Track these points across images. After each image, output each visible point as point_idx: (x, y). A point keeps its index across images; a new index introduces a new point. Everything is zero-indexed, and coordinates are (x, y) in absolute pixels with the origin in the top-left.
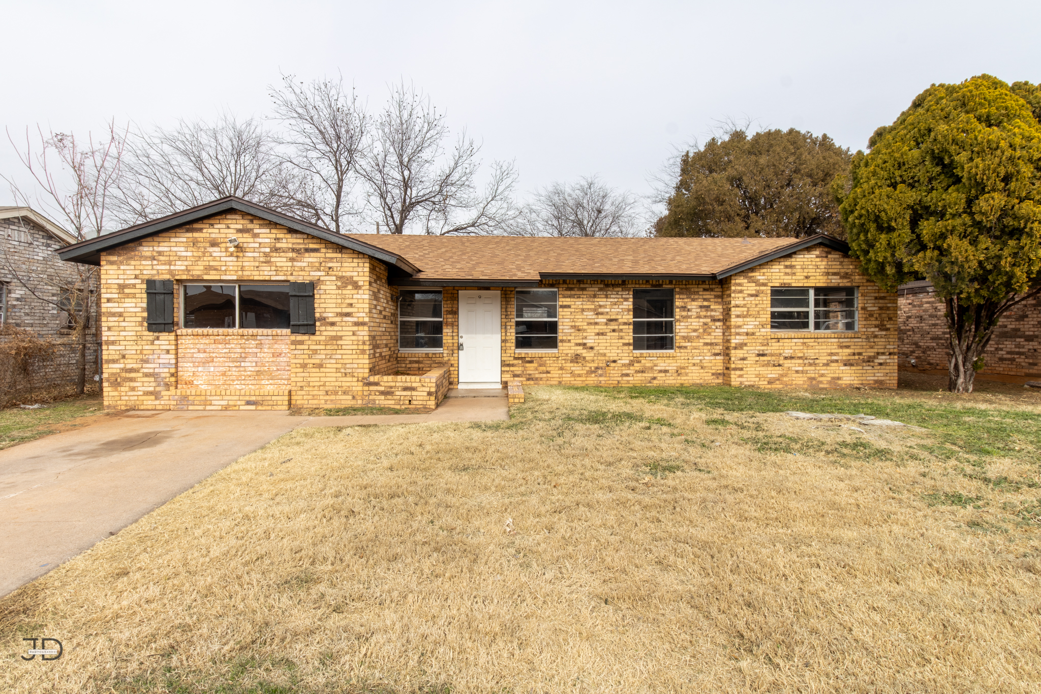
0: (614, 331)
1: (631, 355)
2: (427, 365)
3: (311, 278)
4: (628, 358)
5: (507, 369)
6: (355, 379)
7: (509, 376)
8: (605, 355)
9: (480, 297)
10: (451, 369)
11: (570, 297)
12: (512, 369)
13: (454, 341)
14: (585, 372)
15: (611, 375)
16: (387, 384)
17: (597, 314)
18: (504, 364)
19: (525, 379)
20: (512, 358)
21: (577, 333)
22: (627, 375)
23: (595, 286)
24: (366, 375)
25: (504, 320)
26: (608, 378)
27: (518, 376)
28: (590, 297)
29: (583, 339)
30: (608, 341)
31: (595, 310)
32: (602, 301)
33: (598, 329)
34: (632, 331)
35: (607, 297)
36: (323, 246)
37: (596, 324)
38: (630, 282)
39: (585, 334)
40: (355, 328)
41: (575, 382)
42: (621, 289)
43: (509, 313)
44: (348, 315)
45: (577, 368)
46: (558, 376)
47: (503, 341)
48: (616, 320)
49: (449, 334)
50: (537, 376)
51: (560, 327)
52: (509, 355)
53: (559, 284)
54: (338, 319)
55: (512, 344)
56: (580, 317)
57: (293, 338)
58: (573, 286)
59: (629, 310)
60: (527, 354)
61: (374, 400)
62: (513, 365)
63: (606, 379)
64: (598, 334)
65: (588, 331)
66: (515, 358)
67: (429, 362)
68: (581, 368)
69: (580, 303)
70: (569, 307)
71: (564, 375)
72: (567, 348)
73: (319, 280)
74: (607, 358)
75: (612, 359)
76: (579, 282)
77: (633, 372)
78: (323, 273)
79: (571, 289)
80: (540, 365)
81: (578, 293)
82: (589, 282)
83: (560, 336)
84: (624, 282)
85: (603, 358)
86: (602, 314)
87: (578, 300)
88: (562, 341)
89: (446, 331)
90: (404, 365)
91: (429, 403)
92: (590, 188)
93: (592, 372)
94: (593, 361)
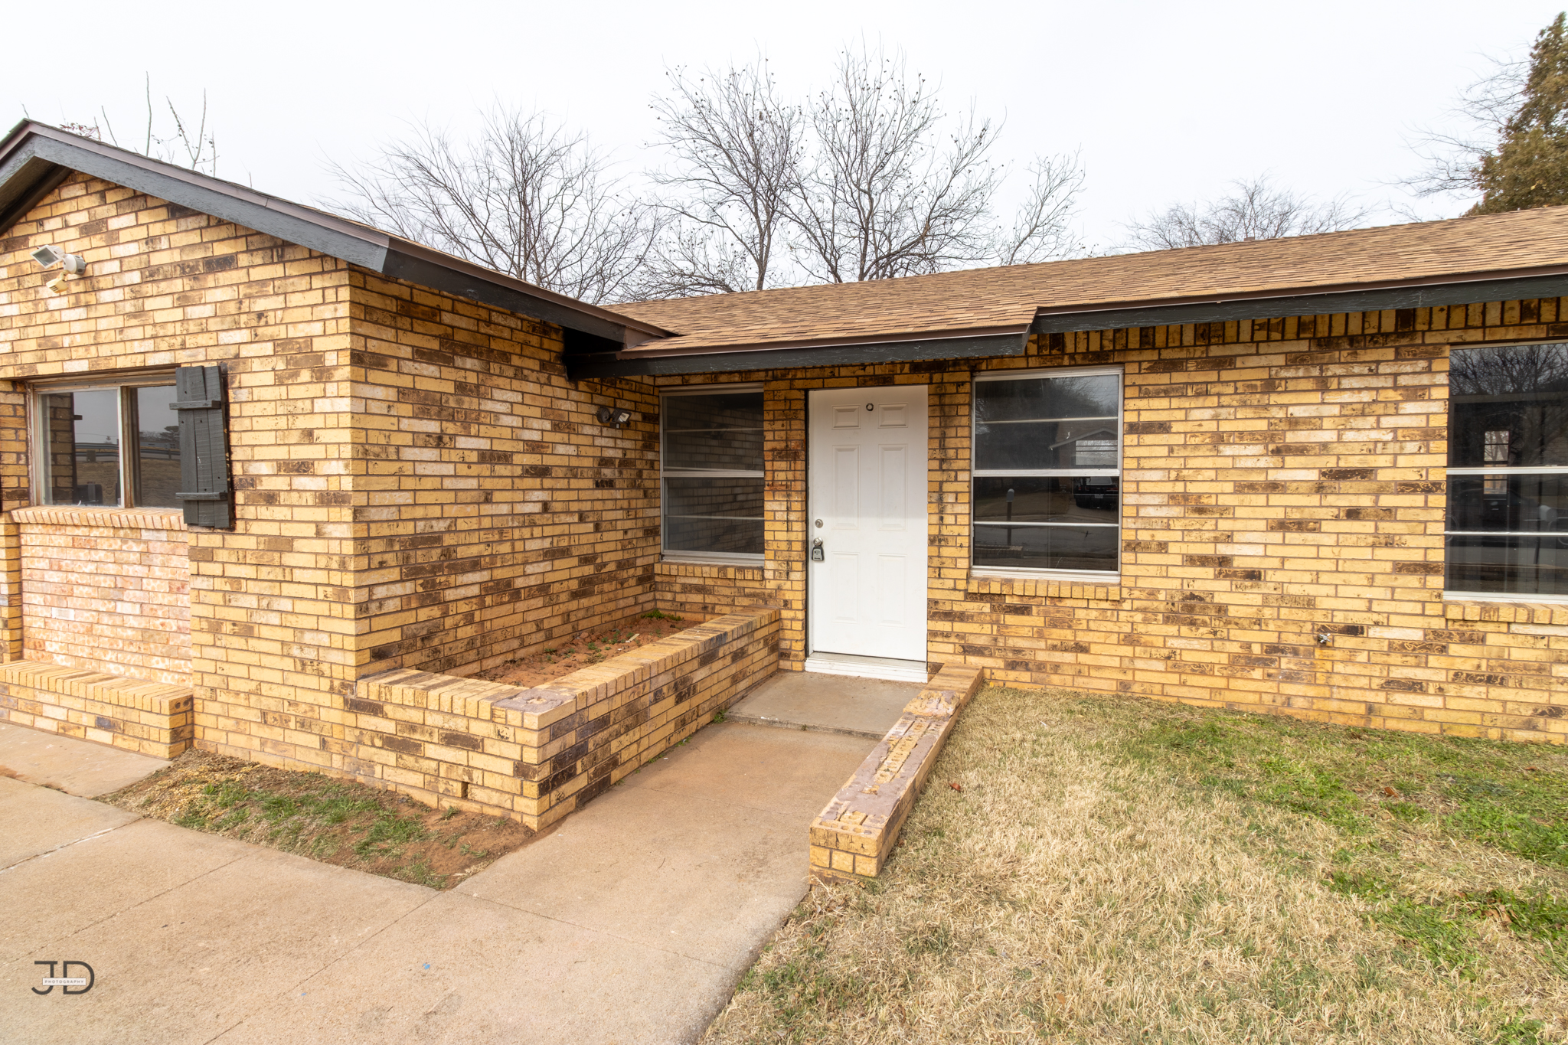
0: (1353, 514)
1: (1434, 609)
2: (724, 601)
3: (216, 354)
4: (1421, 622)
5: (944, 626)
6: (325, 684)
7: (950, 648)
8: (1310, 603)
9: (870, 408)
10: (785, 614)
11: (1167, 393)
12: (959, 627)
13: (793, 536)
14: (1224, 659)
15: (1336, 680)
16: (401, 714)
17: (1277, 452)
18: (936, 611)
19: (1001, 663)
20: (960, 596)
21: (1194, 521)
22: (1414, 686)
23: (1274, 347)
24: (351, 674)
25: (938, 476)
26: (1326, 692)
27: (978, 651)
28: (1252, 389)
29: (1216, 540)
30: (1325, 552)
31: (1267, 437)
32: (1302, 403)
33: (1279, 505)
34: (1440, 515)
35: (1323, 385)
36: (241, 245)
37: (1274, 487)
38: (1439, 320)
39: (1225, 525)
40: (321, 514)
41: (1183, 691)
42: (1390, 354)
43: (951, 453)
44: (303, 468)
45: (1192, 645)
46: (1116, 662)
47: (935, 540)
48: (1364, 473)
49: (779, 516)
50: (1042, 656)
51: (1128, 499)
52: (950, 584)
53: (1126, 349)
54: (279, 483)
55: (959, 553)
56: (1209, 463)
57: (190, 539)
58: (1183, 354)
59: (1427, 435)
60: (1009, 582)
61: (371, 764)
62: (962, 617)
63: (1311, 691)
64: (1282, 526)
65: (1239, 513)
66: (970, 596)
67: (727, 592)
68: (1207, 645)
69: (1208, 414)
70: (1163, 428)
71: (1139, 664)
72: (1153, 571)
73: (237, 356)
74: (1319, 617)
75: (1340, 619)
76: (1207, 334)
77: (1441, 676)
78: (244, 335)
79: (1173, 366)
80: (1054, 624)
81: (1200, 377)
82: (1245, 336)
83: (1128, 529)
84: (1406, 319)
85: (1303, 615)
86: (1301, 450)
87: (1200, 402)
88: (1134, 546)
89: (774, 506)
90: (669, 596)
91: (521, 804)
92: (1252, 201)
93: (1253, 662)
94: (1258, 622)
